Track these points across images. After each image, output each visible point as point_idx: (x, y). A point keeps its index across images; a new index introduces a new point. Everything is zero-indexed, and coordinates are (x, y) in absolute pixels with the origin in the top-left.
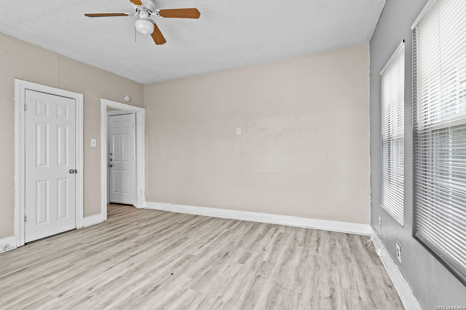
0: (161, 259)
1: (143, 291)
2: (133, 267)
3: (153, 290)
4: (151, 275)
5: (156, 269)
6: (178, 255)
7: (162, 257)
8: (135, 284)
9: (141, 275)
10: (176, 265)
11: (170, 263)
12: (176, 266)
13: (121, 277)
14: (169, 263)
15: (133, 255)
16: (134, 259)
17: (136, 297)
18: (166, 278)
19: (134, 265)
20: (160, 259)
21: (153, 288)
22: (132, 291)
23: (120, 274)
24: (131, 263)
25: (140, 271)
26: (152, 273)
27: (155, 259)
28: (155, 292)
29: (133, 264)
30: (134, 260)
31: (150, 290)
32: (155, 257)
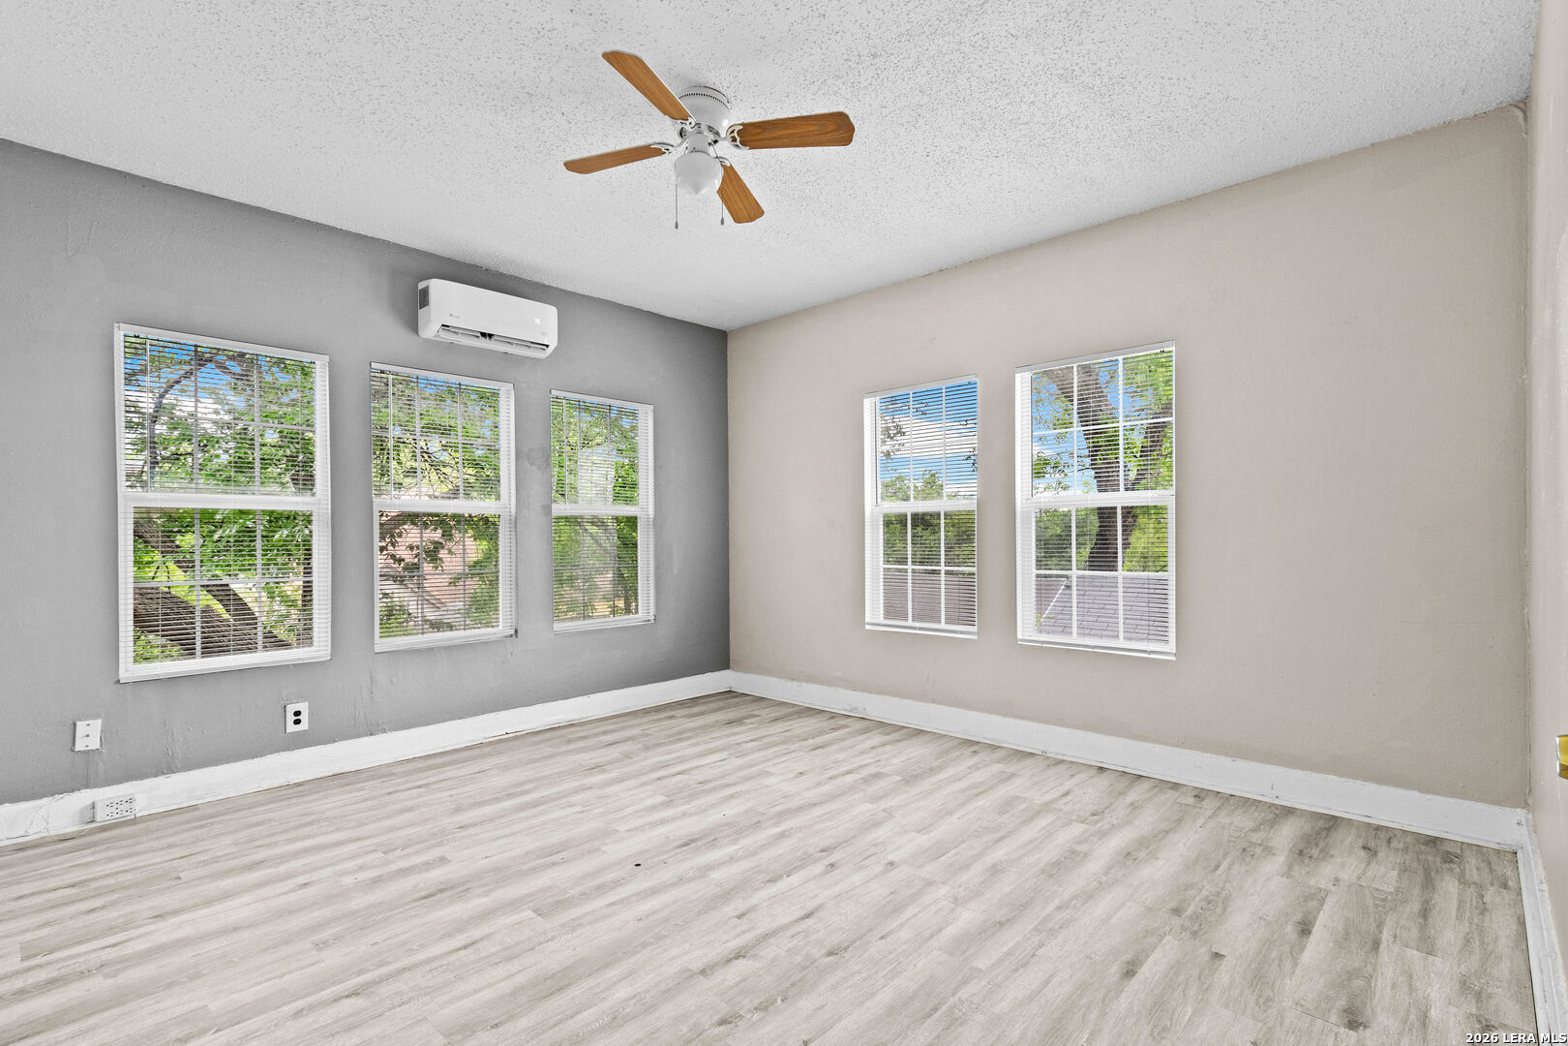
0: (647, 917)
1: (713, 844)
2: (739, 904)
3: (693, 841)
4: (691, 872)
5: (672, 885)
6: (581, 921)
7: (641, 924)
8: (732, 859)
9: (717, 875)
10: (613, 888)
11: (626, 898)
12: (617, 883)
13: (768, 881)
14: (630, 896)
15: (741, 962)
16: (738, 935)
17: (728, 836)
18: (656, 860)
19: (737, 913)
20: (651, 918)
21: (693, 845)
22: (735, 847)
23: (774, 889)
24: (745, 923)
25: (718, 889)
26: (689, 876)
27: (667, 920)
28: (691, 838)
29: (739, 917)
30: (738, 931)
31: (699, 843)
32: (663, 933)
